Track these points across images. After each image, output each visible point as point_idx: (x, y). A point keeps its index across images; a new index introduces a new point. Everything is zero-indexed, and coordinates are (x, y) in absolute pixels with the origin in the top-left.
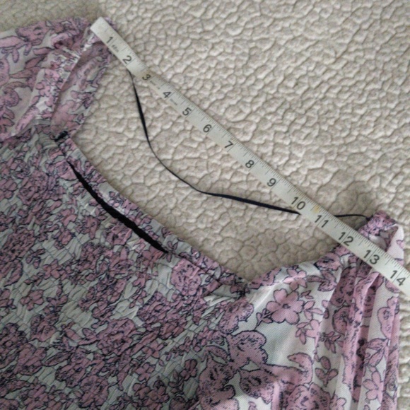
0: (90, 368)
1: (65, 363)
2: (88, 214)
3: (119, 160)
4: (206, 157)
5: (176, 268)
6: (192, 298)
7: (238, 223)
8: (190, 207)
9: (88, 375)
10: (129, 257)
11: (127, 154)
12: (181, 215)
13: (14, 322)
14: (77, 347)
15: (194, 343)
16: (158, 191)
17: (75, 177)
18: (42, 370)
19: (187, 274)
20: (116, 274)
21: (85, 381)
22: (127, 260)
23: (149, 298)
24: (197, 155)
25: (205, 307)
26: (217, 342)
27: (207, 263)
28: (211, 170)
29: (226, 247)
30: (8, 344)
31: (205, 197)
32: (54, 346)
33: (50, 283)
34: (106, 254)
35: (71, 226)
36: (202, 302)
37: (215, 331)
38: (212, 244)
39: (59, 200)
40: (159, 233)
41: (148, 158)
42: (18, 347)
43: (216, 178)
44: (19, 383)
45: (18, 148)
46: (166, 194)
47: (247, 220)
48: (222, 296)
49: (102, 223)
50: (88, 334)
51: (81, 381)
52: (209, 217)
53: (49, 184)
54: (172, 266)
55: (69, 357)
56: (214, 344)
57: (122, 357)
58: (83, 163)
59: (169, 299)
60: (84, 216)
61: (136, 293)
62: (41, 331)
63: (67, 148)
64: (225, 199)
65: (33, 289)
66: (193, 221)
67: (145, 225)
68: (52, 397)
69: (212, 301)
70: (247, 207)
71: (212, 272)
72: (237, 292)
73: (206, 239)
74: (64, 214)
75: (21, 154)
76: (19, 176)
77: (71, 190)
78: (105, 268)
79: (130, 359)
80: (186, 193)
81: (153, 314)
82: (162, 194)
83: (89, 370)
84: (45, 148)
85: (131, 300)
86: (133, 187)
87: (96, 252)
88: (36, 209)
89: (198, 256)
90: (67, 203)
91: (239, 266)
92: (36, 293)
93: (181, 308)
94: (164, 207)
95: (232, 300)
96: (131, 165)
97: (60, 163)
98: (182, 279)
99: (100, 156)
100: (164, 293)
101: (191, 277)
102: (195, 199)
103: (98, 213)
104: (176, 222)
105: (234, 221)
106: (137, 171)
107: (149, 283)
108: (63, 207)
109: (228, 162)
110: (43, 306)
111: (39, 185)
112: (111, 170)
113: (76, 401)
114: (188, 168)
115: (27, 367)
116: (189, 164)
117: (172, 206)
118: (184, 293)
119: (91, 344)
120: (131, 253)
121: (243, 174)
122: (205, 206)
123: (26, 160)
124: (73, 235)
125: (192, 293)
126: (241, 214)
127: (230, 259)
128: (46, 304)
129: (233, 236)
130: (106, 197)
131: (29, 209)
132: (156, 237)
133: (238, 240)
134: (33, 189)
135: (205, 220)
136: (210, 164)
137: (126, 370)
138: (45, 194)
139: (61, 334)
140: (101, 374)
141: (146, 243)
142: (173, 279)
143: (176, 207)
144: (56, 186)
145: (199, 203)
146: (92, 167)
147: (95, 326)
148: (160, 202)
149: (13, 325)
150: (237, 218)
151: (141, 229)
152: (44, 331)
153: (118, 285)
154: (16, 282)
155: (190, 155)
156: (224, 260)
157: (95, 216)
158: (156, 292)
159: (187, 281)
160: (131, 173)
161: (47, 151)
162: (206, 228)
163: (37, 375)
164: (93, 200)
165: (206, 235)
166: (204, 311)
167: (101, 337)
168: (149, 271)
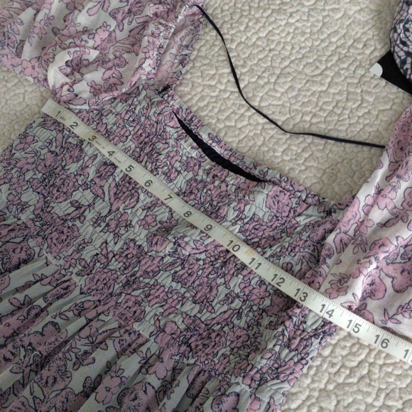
0: (201, 271)
1: (180, 268)
2: (190, 156)
3: (213, 107)
4: (288, 105)
5: (270, 193)
6: (285, 219)
7: (319, 155)
8: (276, 143)
9: (198, 277)
10: (229, 188)
11: (220, 102)
12: (269, 150)
13: (132, 238)
14: (189, 256)
15: (289, 249)
16: (247, 132)
17: (179, 125)
18: (160, 275)
19: (280, 198)
20: (218, 203)
21: (197, 283)
22: (227, 191)
23: (249, 219)
24: (281, 103)
25: (297, 225)
26: (309, 249)
27: (294, 186)
28: (293, 115)
29: (308, 173)
30: (129, 256)
31: (288, 135)
32: (169, 255)
33: (163, 210)
34: (208, 188)
35: (177, 165)
36: (294, 222)
37: (306, 241)
38: (297, 172)
39: (166, 143)
40: (252, 166)
41: (238, 106)
42: (138, 258)
43: (298, 120)
44: (142, 284)
45: (130, 102)
46: (255, 134)
47: (327, 152)
48: (311, 216)
49: (202, 164)
50: (198, 245)
51: (194, 282)
52: (293, 150)
53: (158, 130)
54: (266, 193)
55: (183, 263)
56: (306, 250)
57: (227, 263)
58: (184, 111)
59: (266, 220)
60: (187, 157)
61: (237, 216)
62: (156, 243)
63: (170, 98)
64: (306, 136)
65: (148, 214)
66: (279, 154)
67: (238, 161)
68: (170, 295)
69: (302, 220)
70: (326, 142)
71: (299, 194)
72: (324, 212)
73: (292, 169)
74: (172, 155)
75: (132, 107)
76: (132, 124)
77: (176, 135)
78: (209, 199)
79: (234, 264)
80: (272, 133)
81: (253, 231)
82: (252, 134)
83: (200, 273)
84: (152, 101)
85: (233, 221)
86: (226, 129)
87: (199, 186)
88: (148, 149)
89: (286, 180)
90: (173, 146)
91: (321, 189)
92: (150, 217)
93: (276, 227)
94: (253, 144)
95: (320, 219)
96: (224, 111)
97: (167, 113)
98: (276, 203)
99: (196, 104)
100: (261, 214)
101: (284, 201)
102: (280, 137)
103: (199, 155)
104: (264, 156)
105: (315, 153)
106: (228, 116)
107: (248, 207)
108: (170, 149)
109: (308, 107)
110: (156, 228)
111: (149, 131)
112: (207, 115)
113: (191, 299)
114: (273, 113)
115: (148, 273)
116: (274, 110)
117: (260, 143)
118: (278, 215)
119: (200, 253)
120: (230, 186)
121: (321, 116)
122: (289, 142)
123: (137, 112)
124: (179, 172)
125: (284, 214)
126: (321, 148)
127: (312, 184)
128: (159, 225)
129: (315, 165)
130: (205, 138)
131: (141, 150)
132: (248, 169)
133: (320, 169)
134: (144, 135)
135: (290, 153)
136: (291, 109)
137: (231, 272)
138: (155, 139)
139: (174, 244)
140: (210, 276)
141: (242, 177)
142: (268, 204)
143: (263, 144)
144: (164, 132)
145: (284, 140)
146: (192, 114)
147: (203, 238)
148: (250, 140)
149: (132, 240)
150: (318, 150)
151: (235, 165)
152: (159, 242)
153: (221, 211)
154: (133, 207)
155: (274, 103)
156: (308, 185)
157: (196, 157)
158: (254, 214)
159: (280, 204)
160: (224, 118)
161: (155, 104)
162: (291, 159)
163: (157, 278)
164: (195, 144)
165: (291, 165)
166: (296, 228)
167: (209, 248)
168: (247, 198)
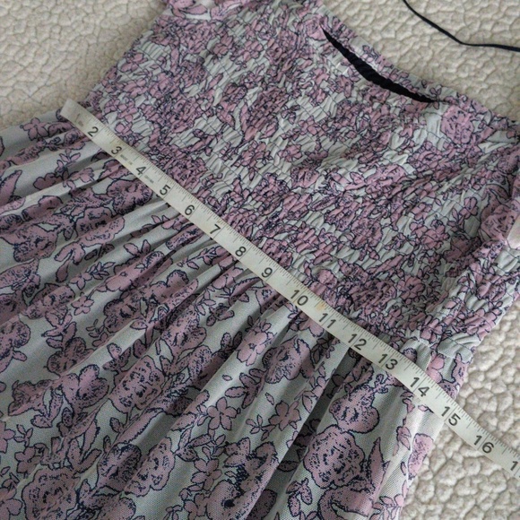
0: (360, 210)
1: (333, 207)
2: (340, 74)
3: (366, 17)
4: (462, 11)
5: (446, 115)
6: (465, 146)
7: (504, 70)
8: (449, 57)
9: (357, 217)
10: (391, 112)
11: (375, 10)
12: (440, 66)
13: (272, 172)
14: (344, 192)
15: (473, 182)
16: (411, 44)
17: (324, 37)
18: (308, 215)
19: (459, 121)
20: (379, 129)
21: (355, 225)
22: (389, 114)
23: (419, 147)
24: (452, 9)
25: (480, 154)
26: (498, 181)
27: (476, 107)
28: (469, 23)
29: (491, 93)
30: (269, 194)
31: (464, 48)
32: (319, 192)
33: (308, 139)
34: (365, 111)
35: (324, 85)
36: (476, 149)
37: (494, 171)
38: (478, 91)
39: (309, 59)
40: (419, 85)
41: (398, 13)
42: (280, 196)
43: (476, 29)
44: (287, 227)
45: (261, 10)
46: (421, 47)
47: (515, 66)
48: (498, 143)
49: (356, 84)
50: (356, 178)
51: (351, 223)
52: (470, 65)
53: (298, 43)
54: (441, 114)
55: (337, 202)
56: (494, 182)
57: (394, 201)
58: (331, 19)
59: (440, 148)
60: (337, 76)
61: (404, 144)
62: (303, 178)
63: (312, 5)
64: (487, 48)
65: (290, 143)
66: (453, 71)
67: (401, 80)
68: (322, 240)
69: (487, 148)
70: (513, 56)
71: (482, 117)
72: (515, 137)
73: (469, 88)
74: (317, 72)
75: (265, 16)
76: (265, 37)
77: (321, 50)
78: (366, 124)
79: (402, 201)
80: (442, 45)
81: (425, 162)
82: (417, 47)
83: (359, 213)
84: (290, 8)
85: (399, 150)
86: (384, 42)
87: (354, 110)
88: (286, 67)
89: (465, 99)
90: (318, 63)
91: (510, 111)
92: (293, 148)
93: (454, 157)
94: (419, 60)
95: (510, 146)
96: (380, 19)
97: (310, 21)
98: (454, 127)
99: (345, 13)
100: (434, 141)
101: (463, 124)
102: (454, 50)
103: (351, 73)
104: (434, 73)
105: (500, 68)
106: (387, 26)
107: (417, 133)
108: (314, 66)
109: (488, 13)
110: (301, 160)
111: (287, 45)
112: (358, 26)
113: (348, 244)
114: (444, 21)
115: (293, 214)
116: (444, 17)
117: (428, 58)
118: (456, 141)
119: (359, 189)
120: (392, 109)
121: (505, 24)
122: (465, 56)
123: (271, 22)
124: (327, 94)
125: (464, 141)
126: (508, 62)
127: (498, 106)
128: (305, 157)
129: (501, 82)
130: (358, 51)
131: (278, 69)
132: (415, 89)
133: (507, 87)
134: (280, 50)
135: (467, 69)
136: (467, 17)
137: (399, 211)
138: (294, 54)
139: (326, 178)
140: (373, 216)
141: (407, 98)
142: (443, 127)
143: (432, 60)
144: (306, 45)
145: (459, 54)
146: (340, 23)
147: (362, 170)
148: (415, 55)
149: (272, 175)
150: (504, 65)
151: (398, 85)
152: (306, 176)
153: (383, 138)
154: (272, 136)
155: (445, 9)
156: (493, 107)
157: (347, 76)
158: (426, 141)
159: (459, 127)
160: (380, 28)
161: (294, 11)
162: (469, 77)
163: (305, 219)
164: (346, 60)
165: (470, 83)
166: (480, 157)
167: (369, 182)
168: (416, 121)
